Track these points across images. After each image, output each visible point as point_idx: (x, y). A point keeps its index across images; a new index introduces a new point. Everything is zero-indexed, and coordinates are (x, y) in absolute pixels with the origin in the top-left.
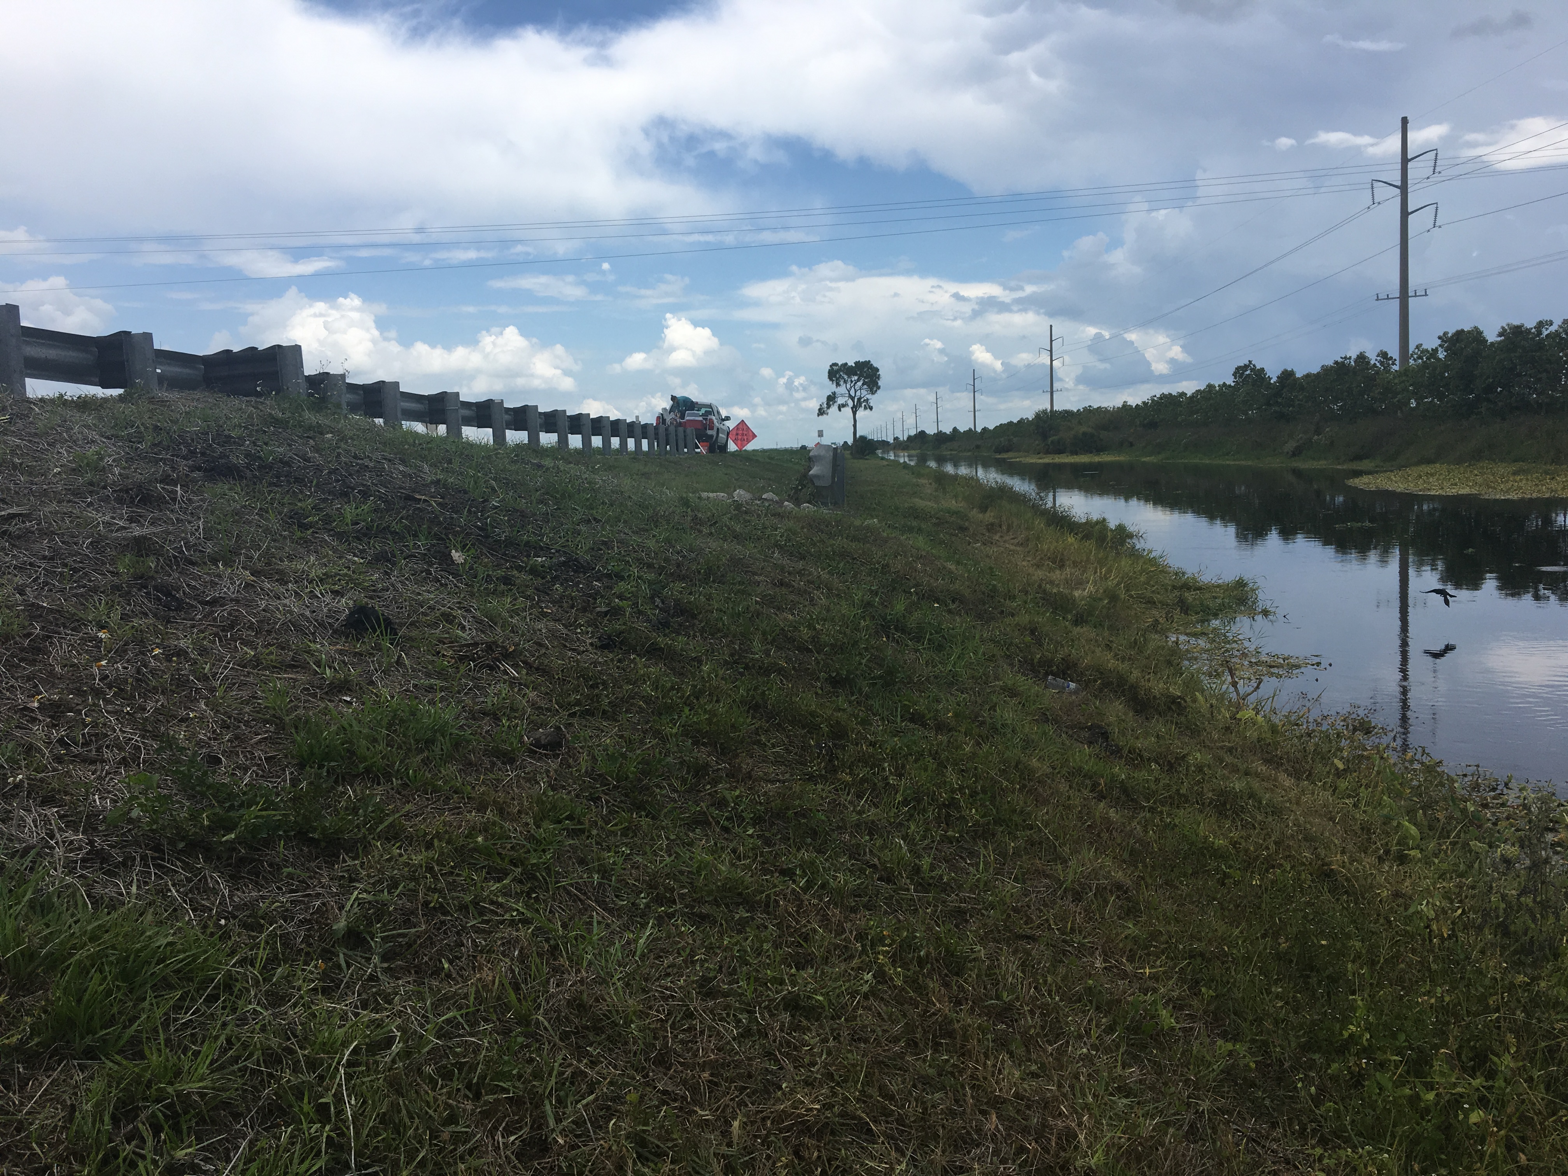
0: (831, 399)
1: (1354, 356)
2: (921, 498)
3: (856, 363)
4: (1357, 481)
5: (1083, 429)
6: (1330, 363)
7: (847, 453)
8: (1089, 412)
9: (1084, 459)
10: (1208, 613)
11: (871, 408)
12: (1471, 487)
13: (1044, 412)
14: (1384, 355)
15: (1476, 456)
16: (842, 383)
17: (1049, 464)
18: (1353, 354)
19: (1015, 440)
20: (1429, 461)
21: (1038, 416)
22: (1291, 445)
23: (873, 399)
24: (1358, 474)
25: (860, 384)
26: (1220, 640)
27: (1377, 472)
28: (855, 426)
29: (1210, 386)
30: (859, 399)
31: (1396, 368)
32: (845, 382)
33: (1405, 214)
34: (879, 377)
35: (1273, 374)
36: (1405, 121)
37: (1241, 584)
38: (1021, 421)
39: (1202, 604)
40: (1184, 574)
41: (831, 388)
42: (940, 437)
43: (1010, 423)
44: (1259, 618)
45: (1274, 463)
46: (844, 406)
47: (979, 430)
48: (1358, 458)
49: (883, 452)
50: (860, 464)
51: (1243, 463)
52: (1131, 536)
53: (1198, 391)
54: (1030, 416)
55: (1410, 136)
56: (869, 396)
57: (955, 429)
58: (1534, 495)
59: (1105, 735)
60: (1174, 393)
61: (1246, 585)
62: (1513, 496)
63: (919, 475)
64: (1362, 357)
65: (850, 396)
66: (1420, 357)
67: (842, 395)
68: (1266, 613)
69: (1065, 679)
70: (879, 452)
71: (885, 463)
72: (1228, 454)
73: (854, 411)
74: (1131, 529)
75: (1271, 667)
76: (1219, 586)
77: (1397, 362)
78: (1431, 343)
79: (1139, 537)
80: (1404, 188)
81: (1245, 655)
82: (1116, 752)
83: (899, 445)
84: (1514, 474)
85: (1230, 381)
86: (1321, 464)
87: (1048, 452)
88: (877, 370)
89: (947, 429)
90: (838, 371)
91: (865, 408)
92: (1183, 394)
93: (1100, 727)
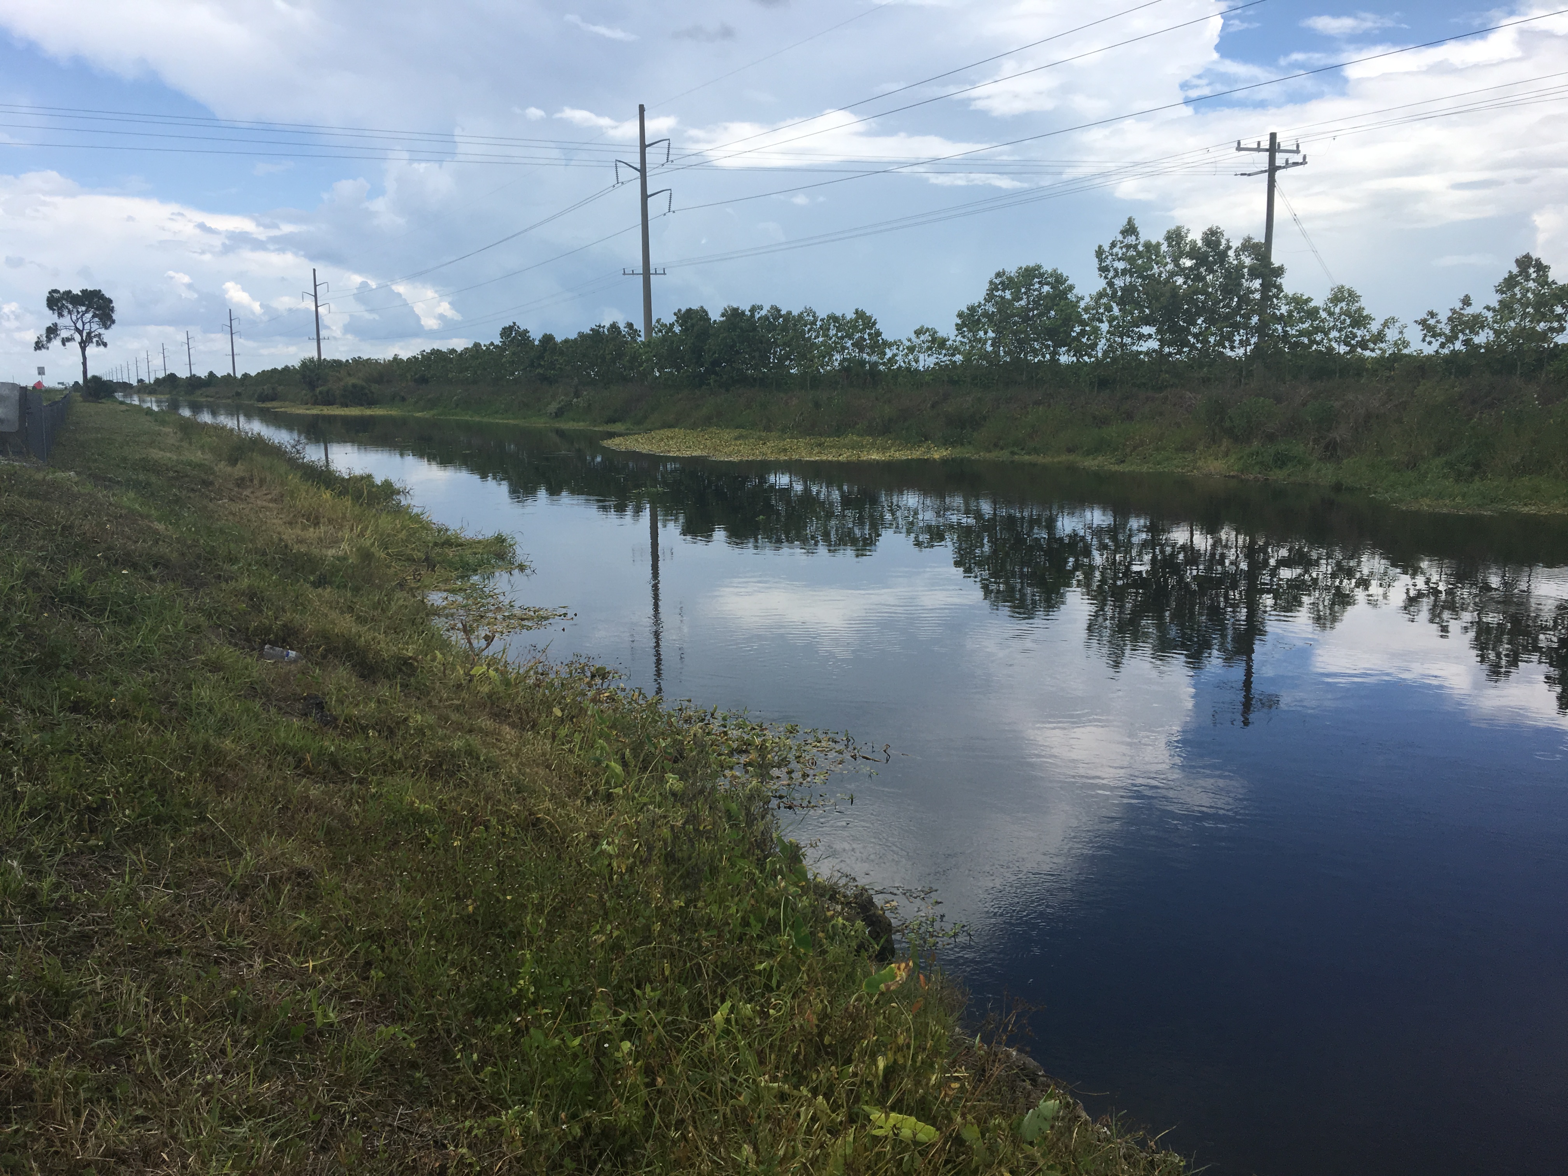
0: (52, 331)
1: (608, 325)
2: (161, 449)
3: (83, 291)
4: (610, 442)
5: (351, 381)
6: (587, 330)
7: (77, 396)
8: (357, 362)
9: (354, 411)
10: (466, 569)
11: (105, 345)
12: (702, 450)
13: (311, 360)
14: (630, 326)
15: (707, 422)
16: (65, 313)
17: (317, 416)
18: (607, 323)
19: (280, 388)
20: (670, 426)
21: (304, 364)
22: (553, 407)
23: (107, 335)
24: (611, 435)
25: (89, 316)
26: (478, 594)
27: (627, 434)
28: (84, 364)
29: (477, 345)
30: (89, 334)
31: (642, 338)
32: (70, 312)
33: (645, 197)
34: (112, 310)
35: (536, 335)
36: (642, 109)
37: (500, 540)
38: (286, 369)
39: (461, 560)
40: (447, 530)
41: (51, 318)
42: (194, 382)
43: (275, 371)
44: (516, 572)
45: (539, 423)
46: (69, 339)
47: (239, 375)
48: (612, 420)
49: (125, 396)
50: (91, 408)
51: (512, 422)
52: (398, 492)
53: (466, 349)
54: (296, 363)
55: (647, 124)
56: (102, 331)
57: (211, 374)
58: (751, 458)
59: (320, 706)
60: (444, 349)
61: (504, 541)
62: (735, 458)
63: (163, 423)
64: (614, 327)
65: (77, 329)
66: (660, 331)
67: (66, 328)
68: (522, 568)
69: (283, 647)
70: (119, 396)
71: (123, 408)
72: (497, 412)
73: (83, 345)
74: (397, 485)
75: (523, 619)
76: (479, 542)
77: (642, 334)
78: (669, 318)
79: (406, 493)
80: (643, 171)
81: (499, 609)
82: (329, 722)
83: (143, 388)
84: (736, 439)
85: (497, 341)
86: (581, 426)
87: (316, 403)
88: (110, 301)
89: (202, 373)
90: (59, 300)
91: (98, 344)
92: (453, 351)
93: (316, 697)
